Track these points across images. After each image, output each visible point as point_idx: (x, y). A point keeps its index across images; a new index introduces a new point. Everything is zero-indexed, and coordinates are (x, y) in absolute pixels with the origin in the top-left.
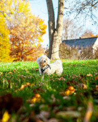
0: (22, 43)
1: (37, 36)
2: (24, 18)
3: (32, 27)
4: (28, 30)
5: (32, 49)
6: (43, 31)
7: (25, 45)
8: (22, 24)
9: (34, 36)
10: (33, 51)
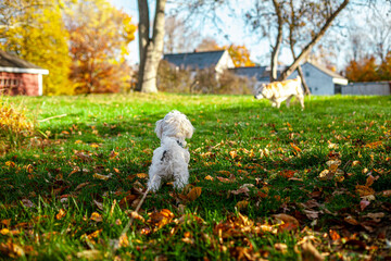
0: (92, 57)
1: (119, 44)
2: (96, 10)
3: (109, 28)
4: (102, 32)
5: (109, 69)
6: (130, 36)
7: (96, 61)
8: (92, 23)
9: (113, 44)
10: (111, 72)
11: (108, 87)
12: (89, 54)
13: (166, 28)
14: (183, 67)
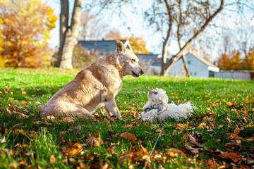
0: (20, 39)
1: (43, 30)
2: (25, 2)
3: (36, 17)
4: (30, 20)
5: (34, 49)
6: (52, 25)
7: (24, 42)
8: (22, 12)
9: (38, 30)
10: (35, 52)
11: (32, 64)
12: (18, 37)
13: (81, 20)
14: (93, 50)
